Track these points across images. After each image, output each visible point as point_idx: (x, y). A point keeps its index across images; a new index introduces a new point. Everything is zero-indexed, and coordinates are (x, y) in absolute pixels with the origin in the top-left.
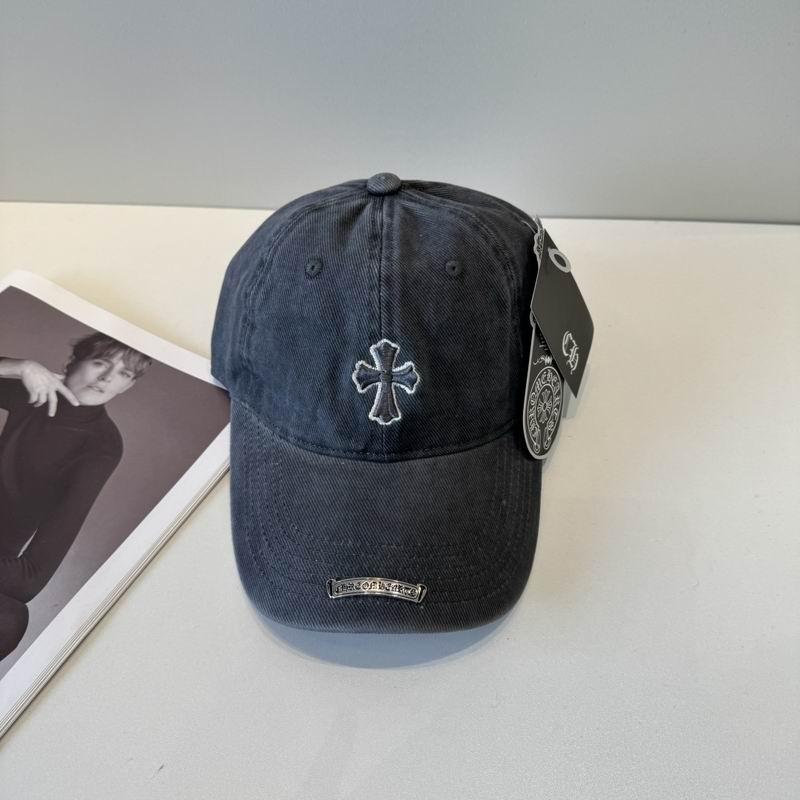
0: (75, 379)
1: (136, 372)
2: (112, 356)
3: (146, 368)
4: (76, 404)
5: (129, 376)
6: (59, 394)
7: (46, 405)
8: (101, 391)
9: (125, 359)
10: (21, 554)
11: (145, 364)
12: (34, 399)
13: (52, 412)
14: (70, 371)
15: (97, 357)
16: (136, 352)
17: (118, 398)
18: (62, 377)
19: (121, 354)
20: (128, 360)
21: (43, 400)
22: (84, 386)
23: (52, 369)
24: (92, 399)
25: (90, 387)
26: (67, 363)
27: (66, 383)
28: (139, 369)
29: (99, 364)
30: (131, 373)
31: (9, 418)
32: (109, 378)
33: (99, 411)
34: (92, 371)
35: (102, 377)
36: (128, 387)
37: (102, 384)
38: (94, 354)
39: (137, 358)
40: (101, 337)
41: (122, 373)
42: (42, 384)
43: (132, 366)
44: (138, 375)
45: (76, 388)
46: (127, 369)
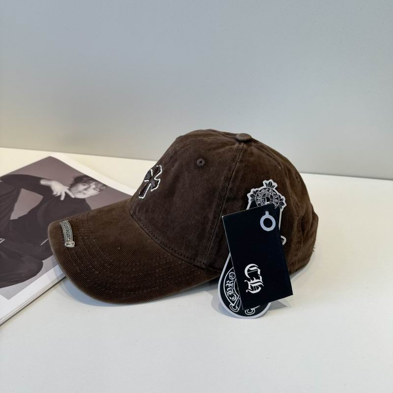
0: (74, 189)
1: (100, 189)
2: (91, 183)
3: (104, 189)
4: (73, 197)
5: (97, 190)
6: (66, 193)
7: (60, 196)
8: (85, 194)
9: (95, 184)
10: (42, 244)
11: (104, 187)
12: (55, 193)
13: (62, 199)
14: (71, 186)
15: (85, 182)
16: (101, 183)
17: (91, 197)
18: (68, 188)
19: (94, 183)
20: (98, 185)
21: (59, 194)
22: (77, 191)
23: (64, 184)
24: (80, 196)
25: (80, 192)
26: (71, 183)
27: (69, 190)
28: (101, 188)
29: (85, 185)
30: (98, 190)
31: (43, 199)
32: (88, 190)
33: (83, 200)
34: (81, 187)
35: (86, 189)
36: (96, 194)
37: (85, 192)
38: (84, 181)
39: (101, 185)
40: (86, 176)
41: (94, 189)
42: (59, 189)
43: (99, 187)
44: (101, 190)
45: (74, 192)
46: (96, 188)
